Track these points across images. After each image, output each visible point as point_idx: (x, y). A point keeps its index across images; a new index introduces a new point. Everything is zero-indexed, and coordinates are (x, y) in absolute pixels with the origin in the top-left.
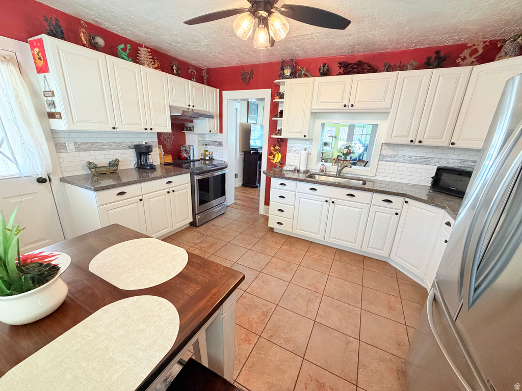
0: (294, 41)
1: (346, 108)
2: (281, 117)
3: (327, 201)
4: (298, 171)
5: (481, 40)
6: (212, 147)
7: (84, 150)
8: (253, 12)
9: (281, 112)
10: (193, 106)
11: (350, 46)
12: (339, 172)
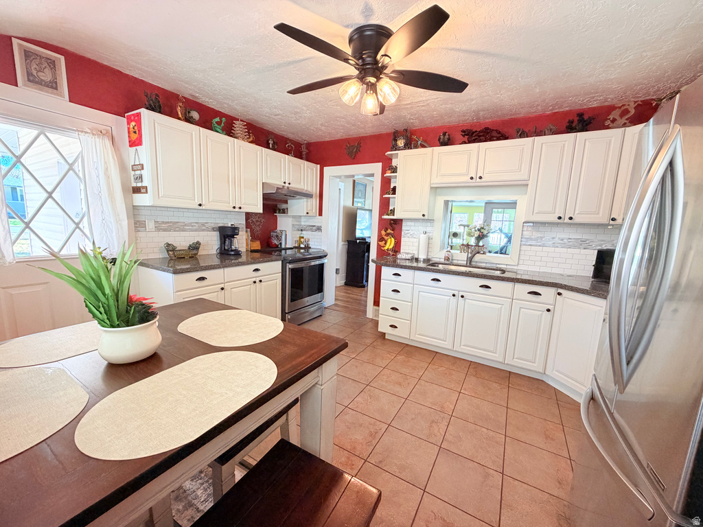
0: (407, 108)
1: (473, 181)
2: (394, 193)
3: (454, 295)
4: (417, 260)
5: (632, 99)
6: (310, 233)
7: (165, 230)
8: (361, 78)
9: (394, 189)
10: (289, 184)
11: (474, 111)
12: (470, 260)
